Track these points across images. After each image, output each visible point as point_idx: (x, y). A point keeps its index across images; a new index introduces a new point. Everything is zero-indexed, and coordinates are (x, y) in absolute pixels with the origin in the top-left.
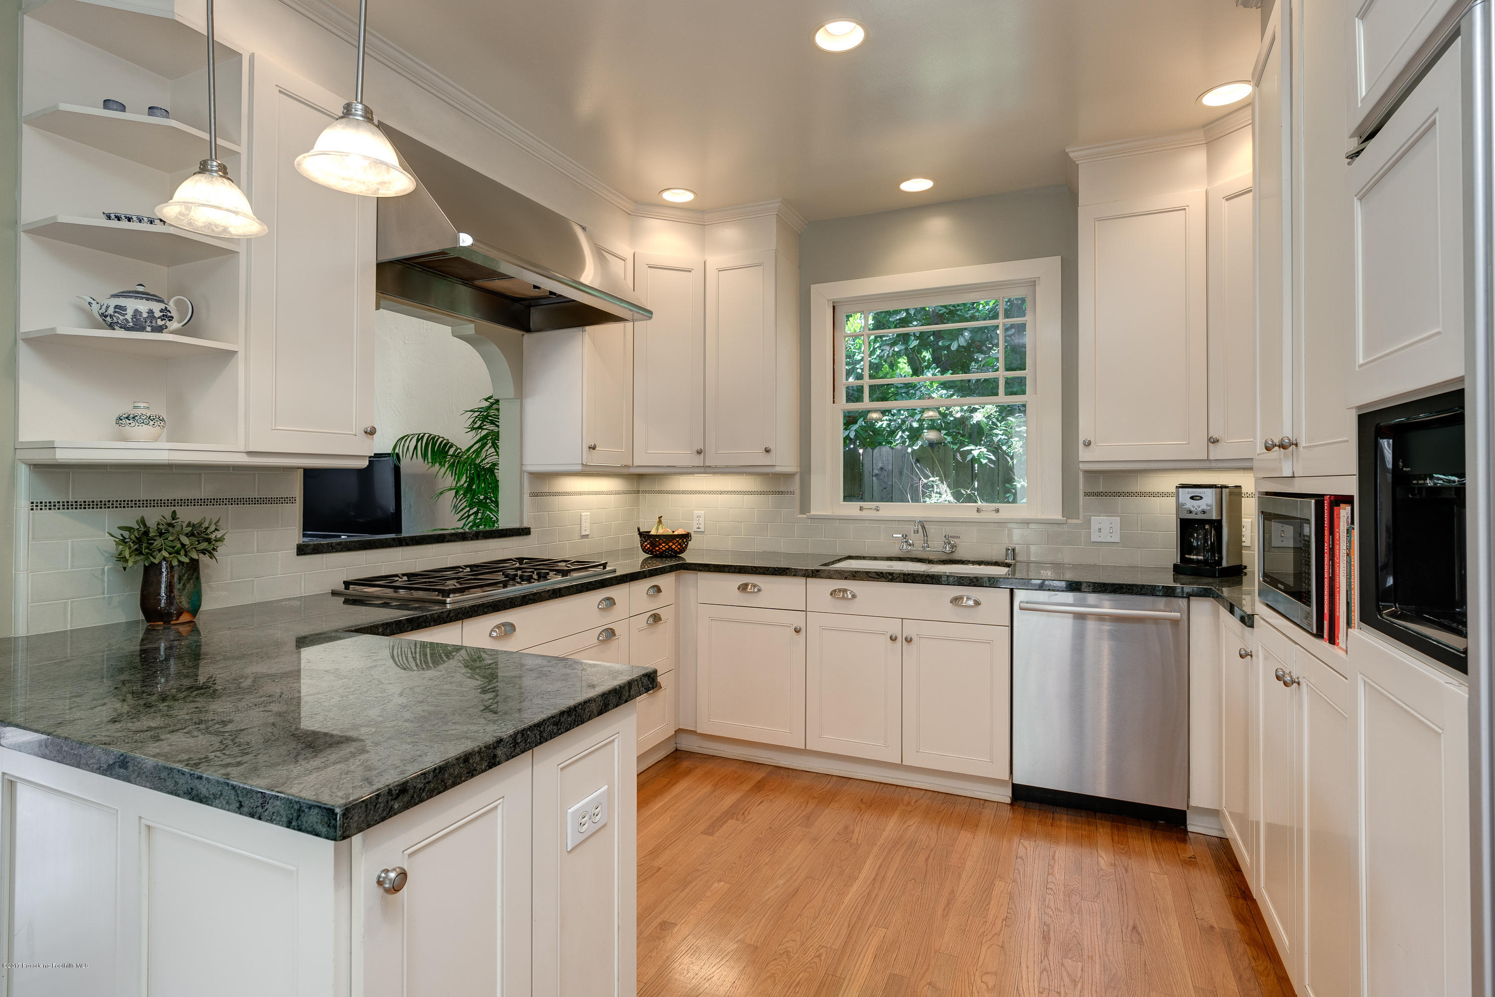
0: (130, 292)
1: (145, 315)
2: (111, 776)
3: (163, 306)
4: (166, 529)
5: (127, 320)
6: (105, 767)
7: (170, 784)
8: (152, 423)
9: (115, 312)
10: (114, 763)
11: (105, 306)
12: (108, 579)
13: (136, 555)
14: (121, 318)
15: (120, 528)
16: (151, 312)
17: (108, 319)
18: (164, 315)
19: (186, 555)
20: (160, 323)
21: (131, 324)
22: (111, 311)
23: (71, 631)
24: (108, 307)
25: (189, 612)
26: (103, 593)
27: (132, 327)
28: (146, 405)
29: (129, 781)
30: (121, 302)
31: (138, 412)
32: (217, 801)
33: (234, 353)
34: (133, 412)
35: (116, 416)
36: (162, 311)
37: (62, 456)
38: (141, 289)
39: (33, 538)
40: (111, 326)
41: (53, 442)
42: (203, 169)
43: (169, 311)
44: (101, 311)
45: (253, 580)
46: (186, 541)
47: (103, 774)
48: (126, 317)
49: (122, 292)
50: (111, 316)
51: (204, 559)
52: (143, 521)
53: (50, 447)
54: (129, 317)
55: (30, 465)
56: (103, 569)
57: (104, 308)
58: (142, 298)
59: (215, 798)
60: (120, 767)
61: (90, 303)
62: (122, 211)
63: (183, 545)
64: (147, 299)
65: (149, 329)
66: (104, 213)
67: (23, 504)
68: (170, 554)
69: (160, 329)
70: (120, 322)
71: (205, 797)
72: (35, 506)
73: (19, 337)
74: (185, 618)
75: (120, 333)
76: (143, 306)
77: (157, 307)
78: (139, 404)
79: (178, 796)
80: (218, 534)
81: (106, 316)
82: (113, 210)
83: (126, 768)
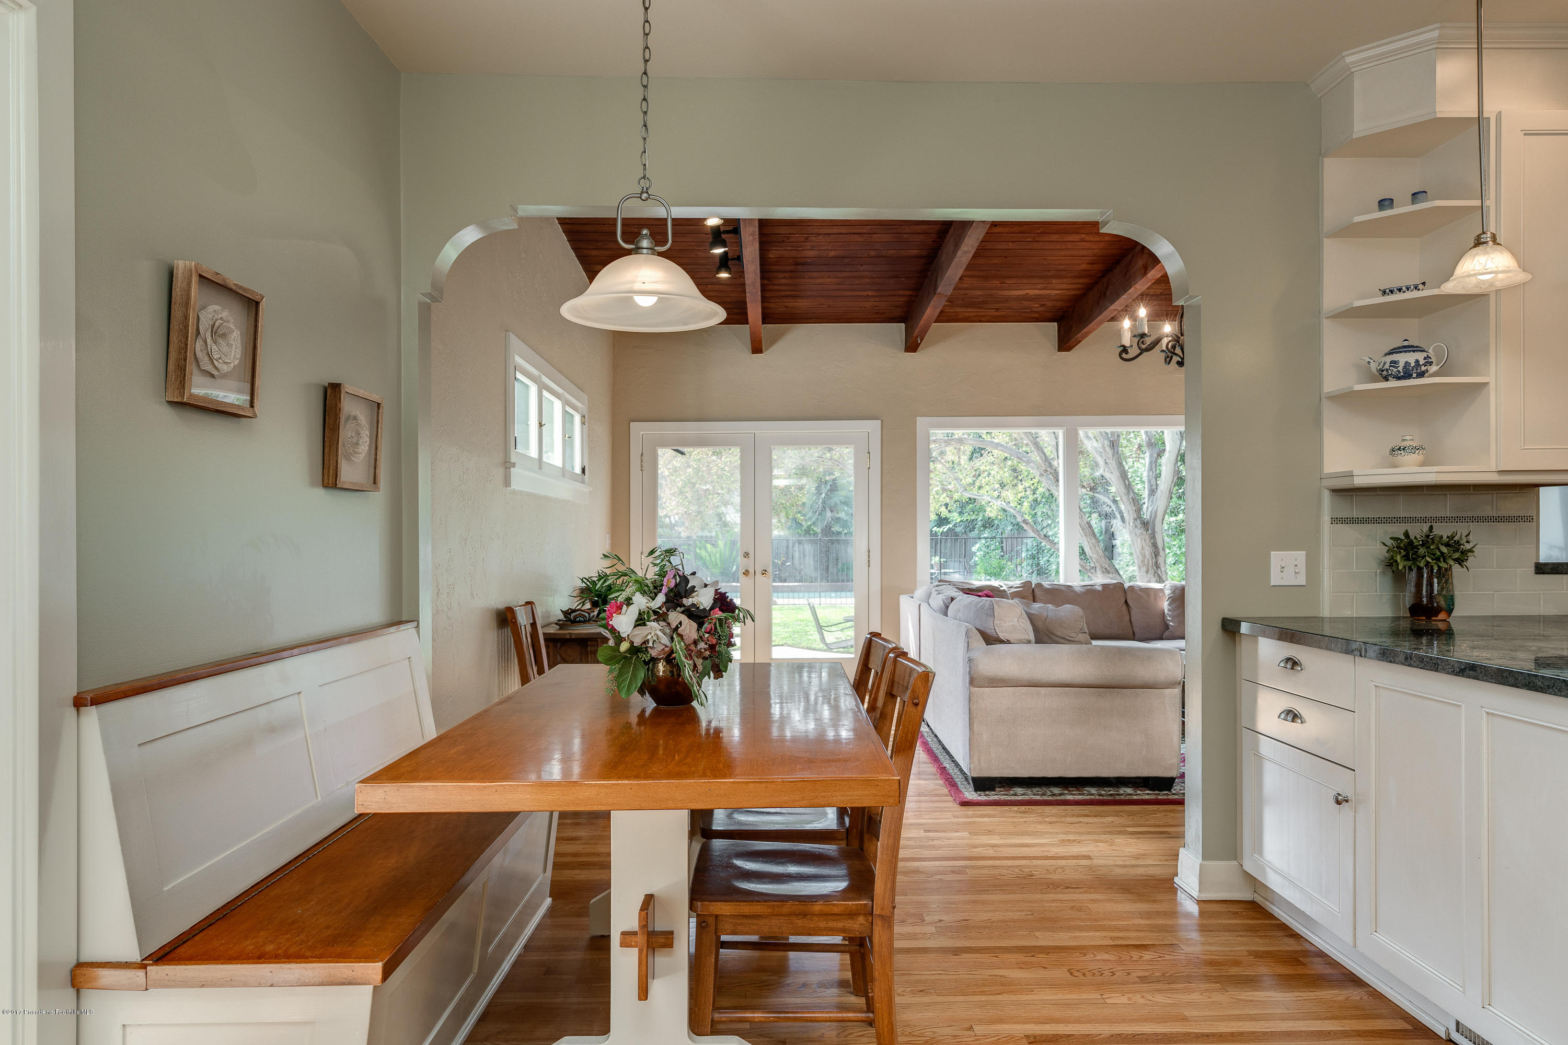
0: (1400, 348)
1: (1413, 364)
2: (1463, 676)
3: (1425, 354)
4: (1428, 541)
5: (1399, 371)
6: (1458, 670)
7: (1512, 681)
8: (1417, 452)
9: (1390, 366)
10: (1465, 668)
11: (1382, 363)
12: (1380, 580)
13: (1405, 560)
14: (1395, 370)
15: (1391, 538)
16: (1417, 361)
17: (1385, 373)
18: (1426, 363)
19: (1444, 562)
20: (1423, 368)
21: (1402, 374)
22: (1387, 366)
23: (1356, 618)
24: (1384, 364)
25: (1446, 611)
26: (1376, 591)
27: (1403, 376)
28: (1411, 438)
29: (1478, 679)
30: (1395, 357)
31: (1407, 444)
32: (1550, 690)
33: (1485, 385)
34: (1403, 444)
35: (1389, 448)
36: (1425, 358)
37: (1358, 482)
38: (1406, 343)
39: (1333, 545)
40: (1386, 379)
41: (1352, 472)
42: (1478, 243)
43: (1430, 358)
44: (1380, 367)
45: (1493, 594)
46: (1444, 549)
47: (1456, 675)
48: (1399, 369)
49: (1393, 349)
50: (1387, 370)
51: (1456, 568)
52: (1406, 534)
53: (1350, 475)
54: (1400, 369)
55: (1330, 490)
56: (1376, 572)
57: (1382, 364)
58: (1410, 351)
59: (1549, 688)
60: (1470, 670)
61: (1369, 362)
62: (1394, 285)
63: (1442, 554)
64: (1414, 351)
65: (1414, 375)
66: (1380, 290)
67: (1326, 518)
68: (1433, 560)
69: (1421, 375)
70: (1393, 373)
71: (1541, 687)
72: (1335, 521)
73: (1323, 396)
74: (1442, 616)
75: (1393, 383)
76: (1411, 358)
77: (1420, 357)
78: (1406, 438)
79: (1518, 687)
80: (1468, 546)
81: (1383, 371)
82: (1387, 286)
83: (1475, 671)
